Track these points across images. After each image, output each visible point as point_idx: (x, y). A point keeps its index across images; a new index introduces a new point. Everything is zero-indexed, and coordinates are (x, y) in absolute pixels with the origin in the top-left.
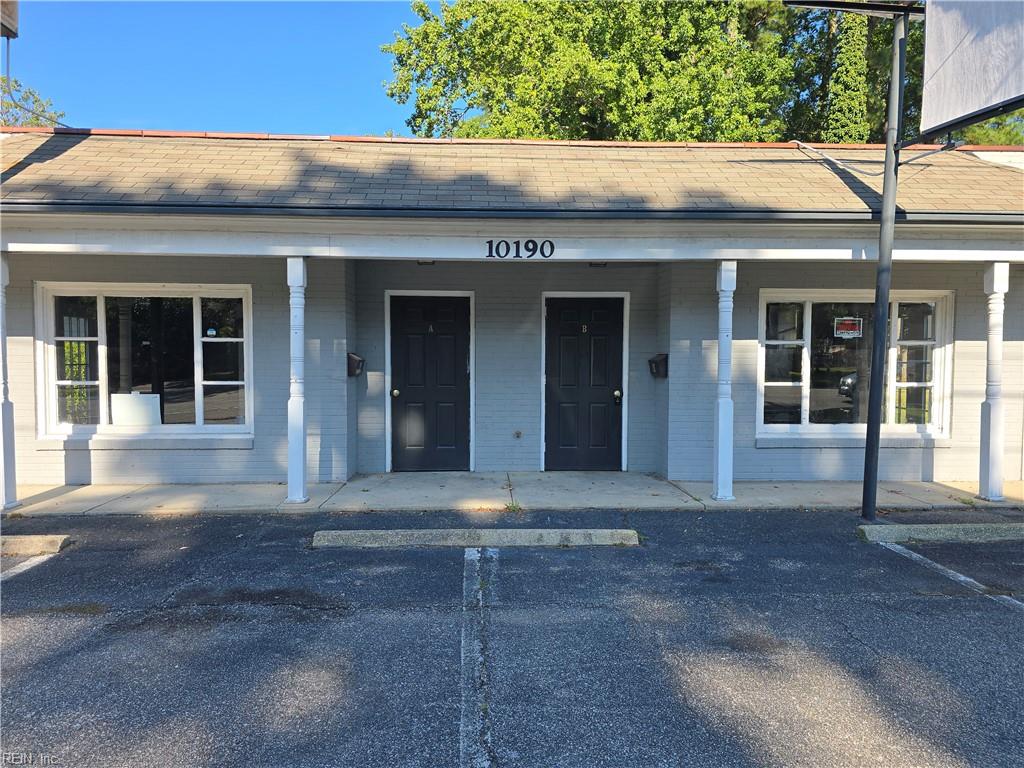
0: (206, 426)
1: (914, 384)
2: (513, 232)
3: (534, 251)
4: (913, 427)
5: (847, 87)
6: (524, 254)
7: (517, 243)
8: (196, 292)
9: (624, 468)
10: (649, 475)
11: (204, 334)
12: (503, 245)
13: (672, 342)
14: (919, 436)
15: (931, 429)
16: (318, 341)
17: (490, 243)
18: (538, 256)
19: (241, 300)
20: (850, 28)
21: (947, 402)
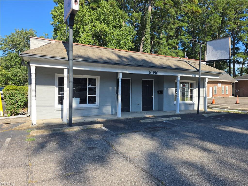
0: (89, 104)
1: (191, 95)
2: (153, 70)
3: (156, 73)
4: (191, 101)
5: (147, 39)
6: (154, 73)
7: (153, 72)
8: (88, 77)
9: (153, 110)
10: (158, 110)
11: (89, 86)
12: (151, 72)
13: (164, 88)
14: (192, 103)
15: (193, 101)
16: (111, 87)
17: (150, 71)
18: (156, 74)
19: (96, 79)
20: (147, 28)
21: (195, 97)
